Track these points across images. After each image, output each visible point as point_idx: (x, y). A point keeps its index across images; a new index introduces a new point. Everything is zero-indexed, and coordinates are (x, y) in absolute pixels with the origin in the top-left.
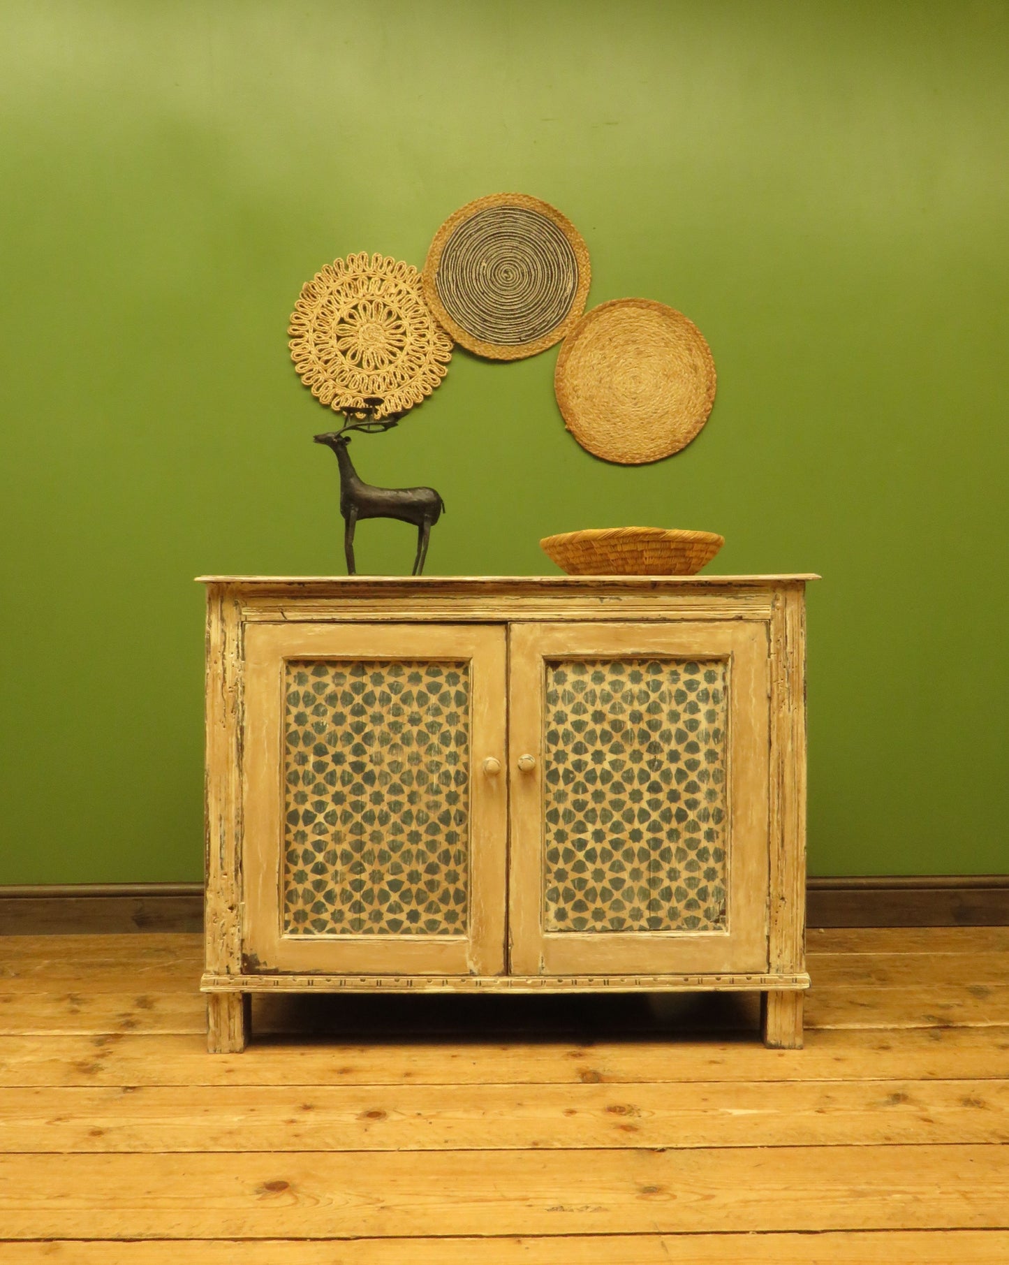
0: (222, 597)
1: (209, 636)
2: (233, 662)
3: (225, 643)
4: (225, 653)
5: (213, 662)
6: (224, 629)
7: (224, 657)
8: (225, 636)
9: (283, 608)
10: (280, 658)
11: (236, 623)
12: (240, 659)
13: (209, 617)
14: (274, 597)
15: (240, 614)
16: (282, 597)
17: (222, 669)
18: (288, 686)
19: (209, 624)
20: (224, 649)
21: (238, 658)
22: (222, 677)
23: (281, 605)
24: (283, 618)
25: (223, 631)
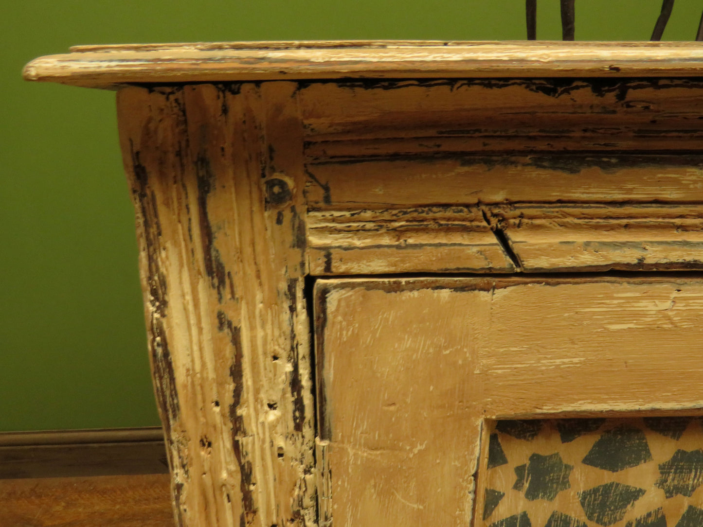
0: (202, 161)
1: (164, 344)
2: (280, 442)
3: (236, 373)
4: (241, 411)
5: (194, 443)
6: (230, 315)
7: (238, 426)
8: (236, 341)
9: (508, 212)
10: (480, 421)
11: (283, 286)
12: (308, 431)
13: (150, 259)
14: (465, 158)
15: (301, 242)
16: (508, 157)
17: (234, 467)
18: (493, 499)
19: (154, 292)
20: (238, 393)
21: (298, 427)
22: (237, 495)
23: (499, 197)
24: (506, 262)
25: (222, 322)
